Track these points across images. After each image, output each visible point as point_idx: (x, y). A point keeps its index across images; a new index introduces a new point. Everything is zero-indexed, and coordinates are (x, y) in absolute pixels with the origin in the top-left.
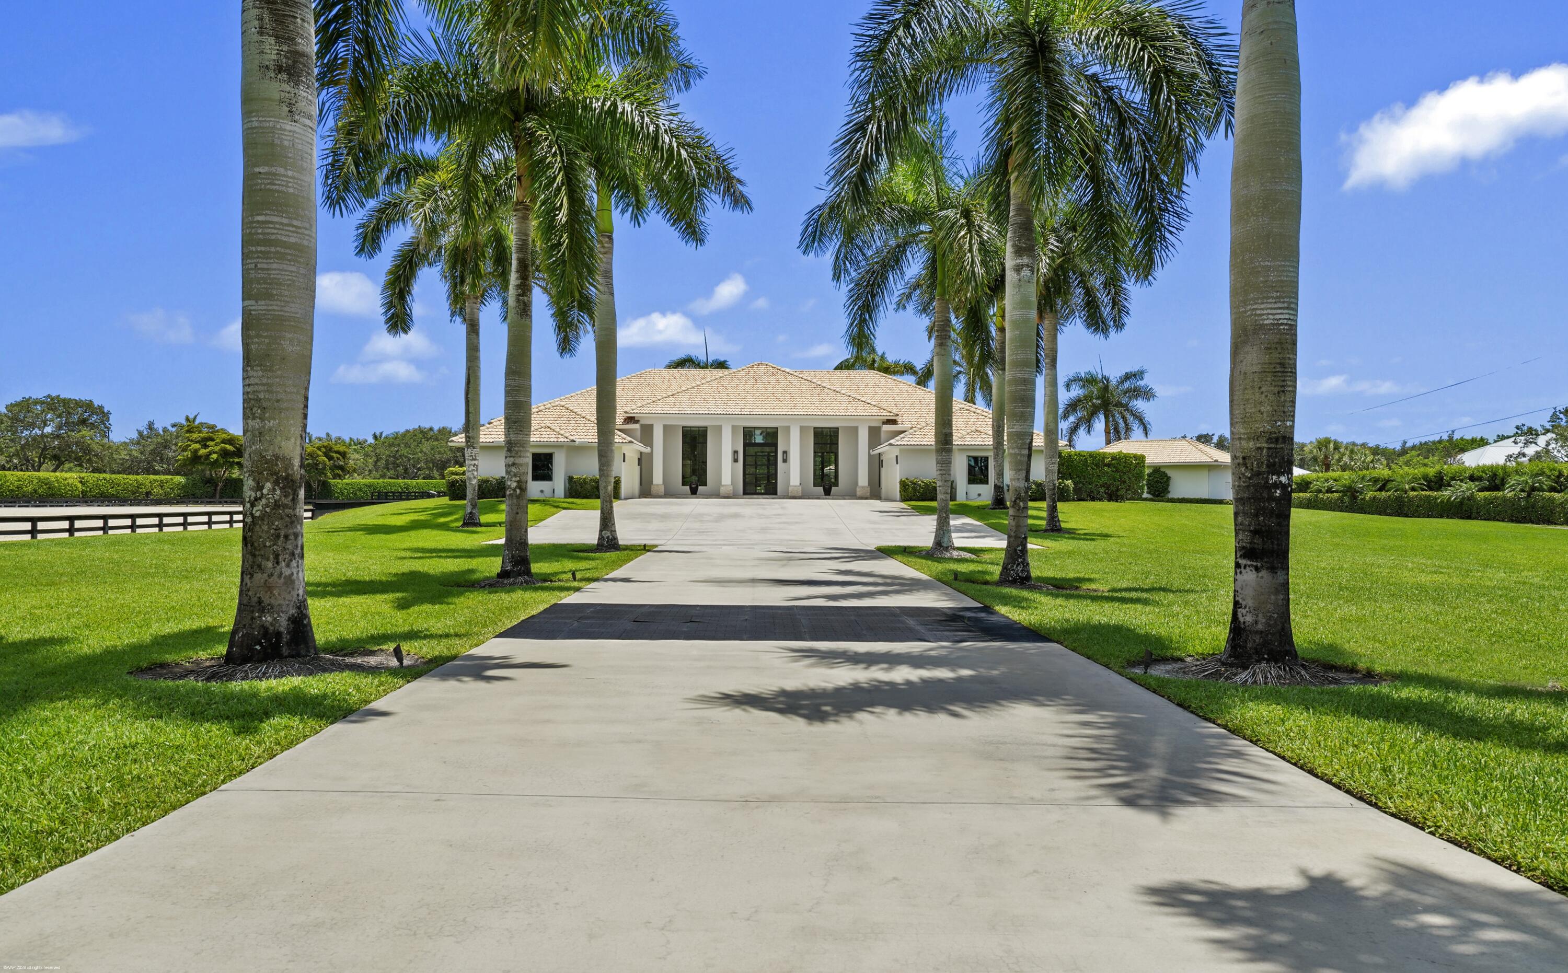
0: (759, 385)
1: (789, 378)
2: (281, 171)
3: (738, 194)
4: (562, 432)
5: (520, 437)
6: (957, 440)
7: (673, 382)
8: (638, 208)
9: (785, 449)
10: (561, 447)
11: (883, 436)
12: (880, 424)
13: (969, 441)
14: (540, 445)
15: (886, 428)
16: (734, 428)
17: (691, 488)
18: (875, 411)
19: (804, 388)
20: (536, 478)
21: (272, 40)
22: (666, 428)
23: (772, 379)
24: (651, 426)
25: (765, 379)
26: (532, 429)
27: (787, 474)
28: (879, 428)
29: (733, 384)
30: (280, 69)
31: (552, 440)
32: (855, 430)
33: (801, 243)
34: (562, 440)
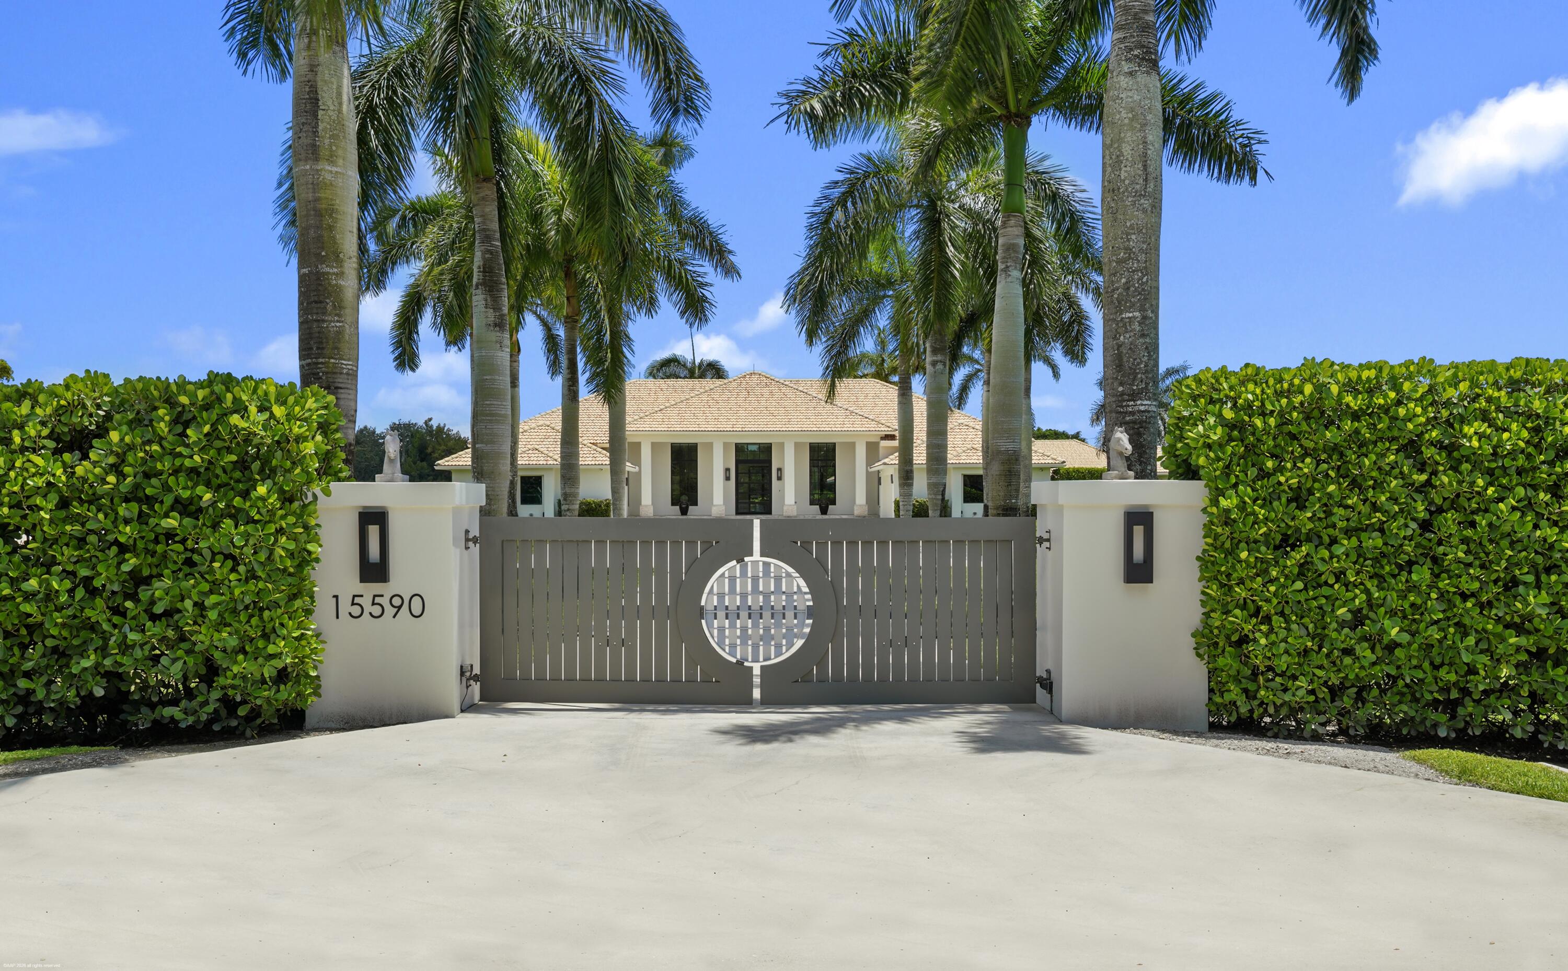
0: (752, 398)
1: (784, 389)
2: (497, 377)
3: (729, 263)
4: (551, 454)
5: (573, 490)
6: (951, 458)
7: (660, 394)
8: (651, 304)
9: (779, 466)
10: (551, 469)
11: (881, 452)
12: (878, 440)
13: (964, 459)
14: (528, 468)
15: (884, 443)
16: (726, 445)
17: (681, 508)
18: (872, 426)
19: (799, 400)
20: (524, 501)
21: (492, 311)
22: (655, 446)
23: (766, 390)
24: (639, 444)
25: (758, 391)
26: (520, 451)
27: (782, 491)
28: (877, 444)
29: (724, 397)
30: (496, 325)
31: (541, 463)
32: (852, 446)
33: (784, 304)
34: (551, 462)
